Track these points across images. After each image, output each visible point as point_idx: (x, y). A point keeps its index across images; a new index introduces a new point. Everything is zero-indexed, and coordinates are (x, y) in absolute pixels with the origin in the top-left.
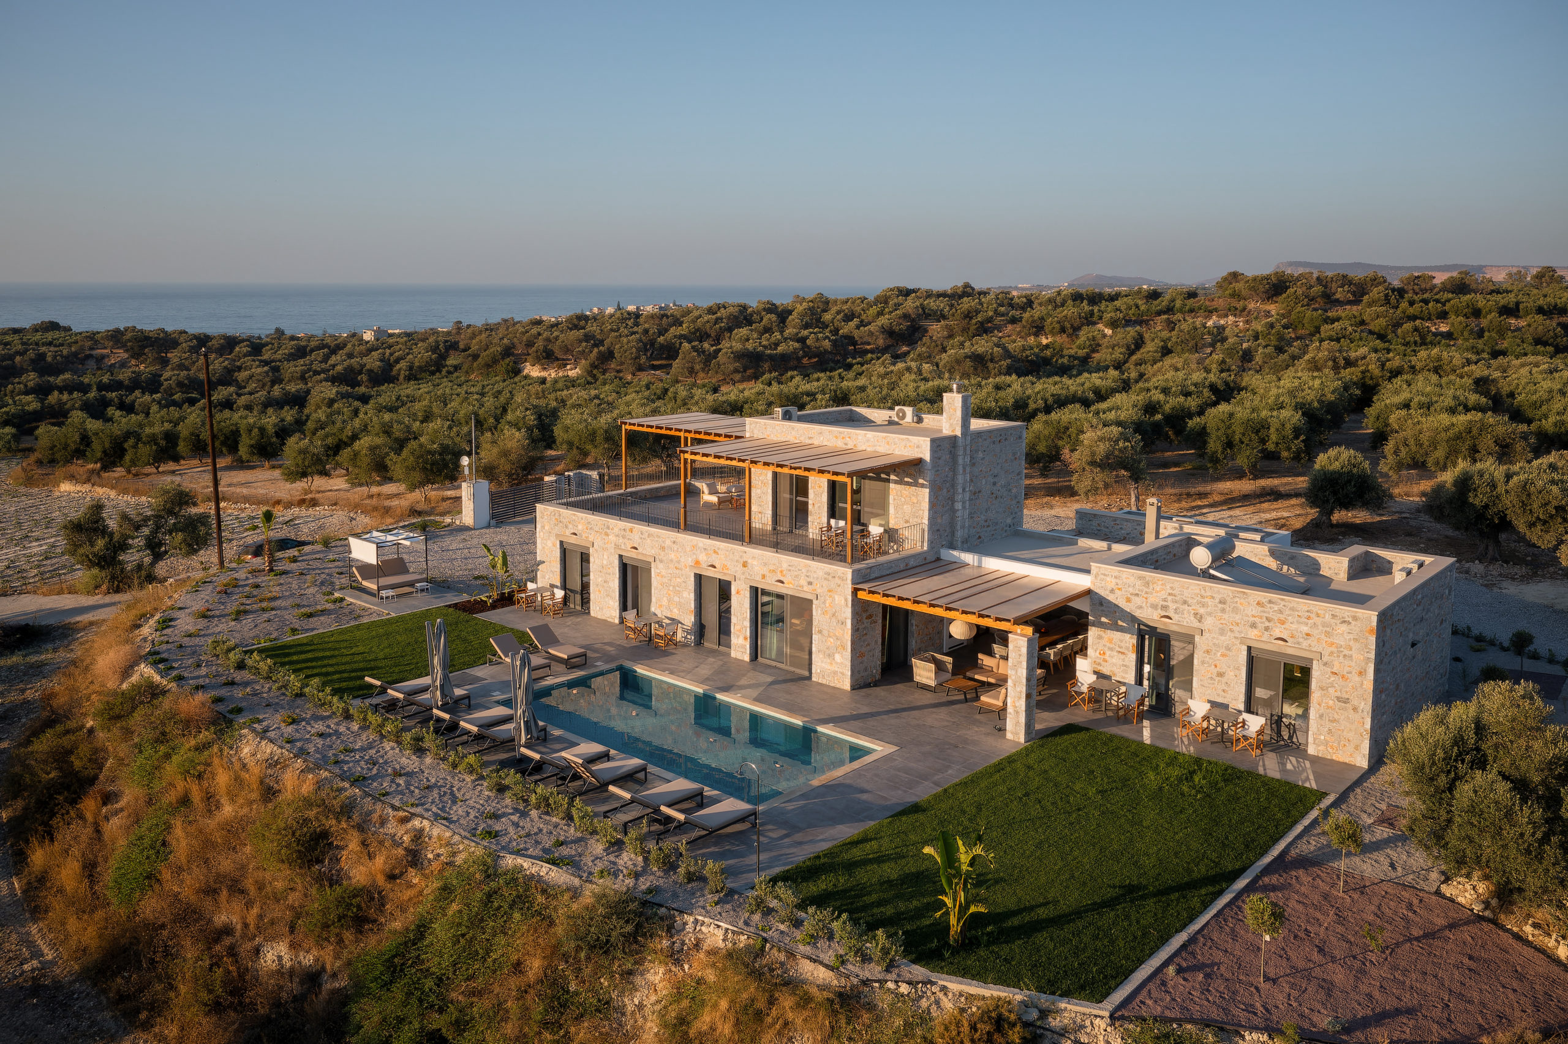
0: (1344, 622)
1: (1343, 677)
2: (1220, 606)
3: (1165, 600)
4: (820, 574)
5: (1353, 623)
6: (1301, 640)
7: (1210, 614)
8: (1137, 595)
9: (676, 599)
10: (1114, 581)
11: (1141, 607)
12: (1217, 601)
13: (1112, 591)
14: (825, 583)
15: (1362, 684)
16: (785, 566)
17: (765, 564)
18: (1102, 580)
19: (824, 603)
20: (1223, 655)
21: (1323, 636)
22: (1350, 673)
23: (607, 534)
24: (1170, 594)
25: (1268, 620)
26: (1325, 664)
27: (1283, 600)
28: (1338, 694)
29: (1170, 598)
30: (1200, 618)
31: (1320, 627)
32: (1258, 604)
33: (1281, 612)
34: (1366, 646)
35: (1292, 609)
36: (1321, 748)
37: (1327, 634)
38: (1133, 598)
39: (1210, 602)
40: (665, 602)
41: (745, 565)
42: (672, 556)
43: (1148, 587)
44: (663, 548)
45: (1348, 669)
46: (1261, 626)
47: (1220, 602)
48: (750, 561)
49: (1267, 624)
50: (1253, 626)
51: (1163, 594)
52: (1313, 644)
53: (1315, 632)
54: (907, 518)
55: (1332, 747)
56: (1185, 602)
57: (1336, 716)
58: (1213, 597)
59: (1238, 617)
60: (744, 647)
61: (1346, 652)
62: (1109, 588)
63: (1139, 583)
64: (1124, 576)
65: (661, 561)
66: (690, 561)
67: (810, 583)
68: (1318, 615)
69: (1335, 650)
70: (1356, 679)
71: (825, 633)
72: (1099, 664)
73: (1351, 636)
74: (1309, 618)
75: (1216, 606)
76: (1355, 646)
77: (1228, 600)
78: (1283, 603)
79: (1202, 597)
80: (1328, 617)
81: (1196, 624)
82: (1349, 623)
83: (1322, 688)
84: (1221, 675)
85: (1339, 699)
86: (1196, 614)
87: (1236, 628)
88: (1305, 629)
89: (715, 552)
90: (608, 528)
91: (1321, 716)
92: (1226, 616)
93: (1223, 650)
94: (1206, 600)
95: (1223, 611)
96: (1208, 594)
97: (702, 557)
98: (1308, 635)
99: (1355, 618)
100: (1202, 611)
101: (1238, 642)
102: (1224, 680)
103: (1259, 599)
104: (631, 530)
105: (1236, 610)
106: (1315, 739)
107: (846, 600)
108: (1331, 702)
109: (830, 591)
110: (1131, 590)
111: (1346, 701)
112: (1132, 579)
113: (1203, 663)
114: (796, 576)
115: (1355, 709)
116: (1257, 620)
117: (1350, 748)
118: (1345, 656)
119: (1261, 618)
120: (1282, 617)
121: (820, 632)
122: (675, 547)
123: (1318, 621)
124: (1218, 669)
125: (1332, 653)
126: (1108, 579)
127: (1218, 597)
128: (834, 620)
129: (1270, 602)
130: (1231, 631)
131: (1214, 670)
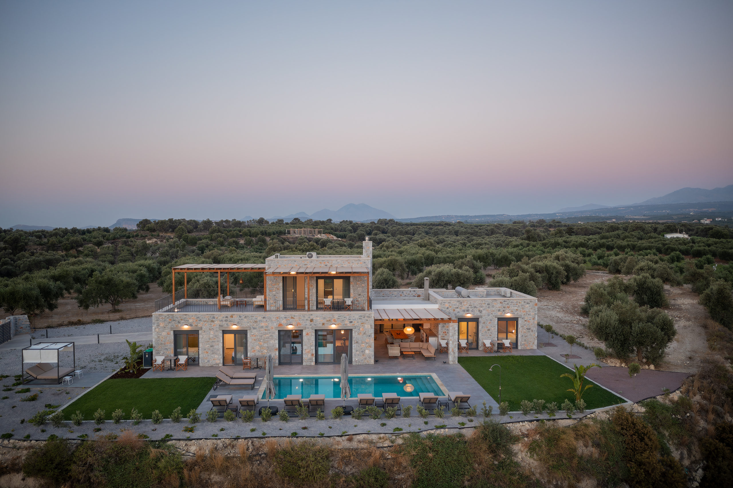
1: (528, 321)
2: (488, 306)
3: (468, 308)
5: (531, 303)
6: (514, 312)
7: (484, 310)
8: (457, 308)
10: (448, 304)
11: (459, 312)
13: (448, 308)
14: (359, 321)
15: (534, 323)
16: (336, 317)
17: (324, 318)
18: (443, 305)
19: (359, 329)
20: (489, 323)
21: (521, 309)
22: (530, 319)
23: (212, 321)
24: (469, 305)
25: (504, 307)
26: (522, 318)
28: (527, 327)
29: (470, 307)
30: (480, 312)
32: (501, 303)
33: (508, 304)
34: (535, 310)
35: (512, 302)
37: (523, 308)
39: (483, 305)
40: (257, 348)
41: (312, 320)
42: (263, 324)
43: (461, 304)
44: (256, 322)
46: (502, 310)
48: (314, 318)
49: (504, 309)
50: (499, 311)
51: (467, 306)
52: (519, 312)
53: (519, 309)
55: (526, 345)
56: (475, 307)
57: (527, 335)
58: (485, 303)
59: (493, 309)
60: (311, 359)
63: (458, 303)
64: (452, 302)
65: (254, 328)
66: (275, 325)
67: (351, 322)
68: (520, 303)
69: (525, 313)
70: (532, 321)
73: (530, 308)
74: (517, 304)
75: (486, 306)
76: (531, 310)
77: (490, 303)
78: (508, 301)
79: (481, 304)
80: (523, 303)
81: (479, 314)
82: (529, 303)
83: (522, 327)
84: (489, 330)
85: (527, 329)
87: (493, 313)
88: (516, 308)
89: (292, 318)
90: (214, 318)
92: (489, 309)
93: (489, 321)
97: (283, 322)
98: (517, 310)
100: (481, 309)
101: (494, 317)
102: (490, 332)
103: (500, 301)
104: (232, 317)
105: (493, 306)
106: (521, 344)
107: (371, 326)
108: (525, 331)
109: (362, 324)
110: (455, 306)
111: (529, 329)
112: (455, 302)
113: (483, 327)
114: (343, 320)
115: (532, 331)
117: (531, 343)
118: (528, 314)
119: (501, 307)
120: (508, 306)
121: (357, 342)
122: (265, 320)
123: (520, 305)
124: (488, 328)
125: (524, 315)
127: (487, 303)
129: (504, 301)
131: (486, 329)
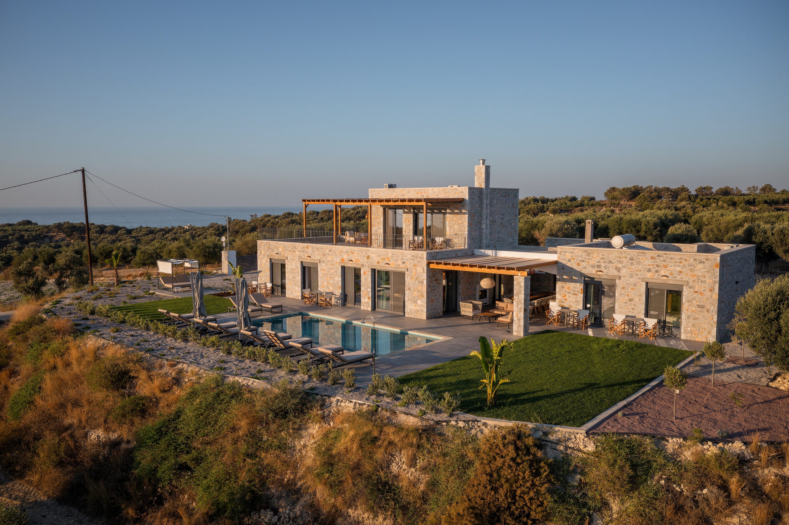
0: (701, 262)
1: (701, 293)
2: (630, 261)
3: (599, 262)
4: (409, 256)
5: (706, 262)
6: (676, 275)
7: (624, 267)
8: (583, 261)
9: (332, 282)
10: (570, 255)
11: (585, 268)
12: (628, 259)
13: (569, 260)
14: (412, 262)
15: (712, 296)
16: (390, 255)
17: (379, 256)
18: (563, 255)
19: (412, 272)
20: (632, 289)
21: (689, 272)
22: (704, 291)
23: (294, 251)
24: (601, 258)
25: (658, 266)
26: (690, 287)
27: (666, 254)
28: (698, 303)
29: (602, 261)
30: (619, 270)
31: (687, 267)
32: (652, 258)
33: (664, 261)
34: (714, 274)
35: (671, 259)
36: (689, 335)
37: (692, 270)
38: (581, 263)
39: (624, 260)
40: (325, 284)
41: (368, 257)
42: (329, 258)
43: (589, 256)
44: (324, 255)
45: (703, 289)
46: (653, 270)
47: (630, 259)
48: (371, 255)
49: (657, 269)
50: (649, 270)
51: (598, 259)
52: (683, 277)
53: (684, 270)
54: (456, 232)
55: (695, 334)
56: (610, 262)
57: (697, 316)
58: (626, 257)
59: (640, 267)
60: (368, 303)
61: (703, 279)
62: (568, 259)
63: (584, 254)
64: (576, 251)
65: (323, 262)
66: (339, 260)
67: (404, 263)
68: (686, 260)
69: (696, 279)
70: (708, 293)
71: (412, 289)
72: (563, 302)
73: (705, 270)
74: (681, 262)
75: (628, 262)
76: (708, 275)
77: (635, 257)
78: (666, 256)
79: (620, 258)
80: (692, 260)
81: (616, 273)
82: (704, 263)
83: (689, 301)
84: (631, 300)
85: (698, 306)
86: (616, 268)
87: (639, 273)
88: (679, 269)
89: (352, 253)
90: (295, 248)
91: (688, 317)
92: (633, 267)
93: (632, 286)
94: (622, 259)
95: (632, 264)
96: (624, 255)
97: (345, 257)
98: (680, 272)
99: (707, 259)
100: (620, 266)
101: (640, 281)
102: (633, 303)
103: (652, 255)
104: (307, 247)
105: (639, 263)
106: (685, 330)
107: (423, 269)
108: (694, 309)
109: (414, 265)
110: (580, 258)
111: (703, 307)
112: (580, 252)
113: (621, 294)
114: (396, 260)
115: (708, 311)
116: (651, 267)
117: (705, 333)
118: (702, 281)
119: (653, 265)
120: (665, 263)
121: (409, 289)
122: (331, 253)
123: (685, 263)
124: (629, 297)
125: (694, 281)
126: (567, 254)
127: (629, 257)
128: (417, 281)
129: (659, 256)
130: (637, 275)
131: (627, 298)
